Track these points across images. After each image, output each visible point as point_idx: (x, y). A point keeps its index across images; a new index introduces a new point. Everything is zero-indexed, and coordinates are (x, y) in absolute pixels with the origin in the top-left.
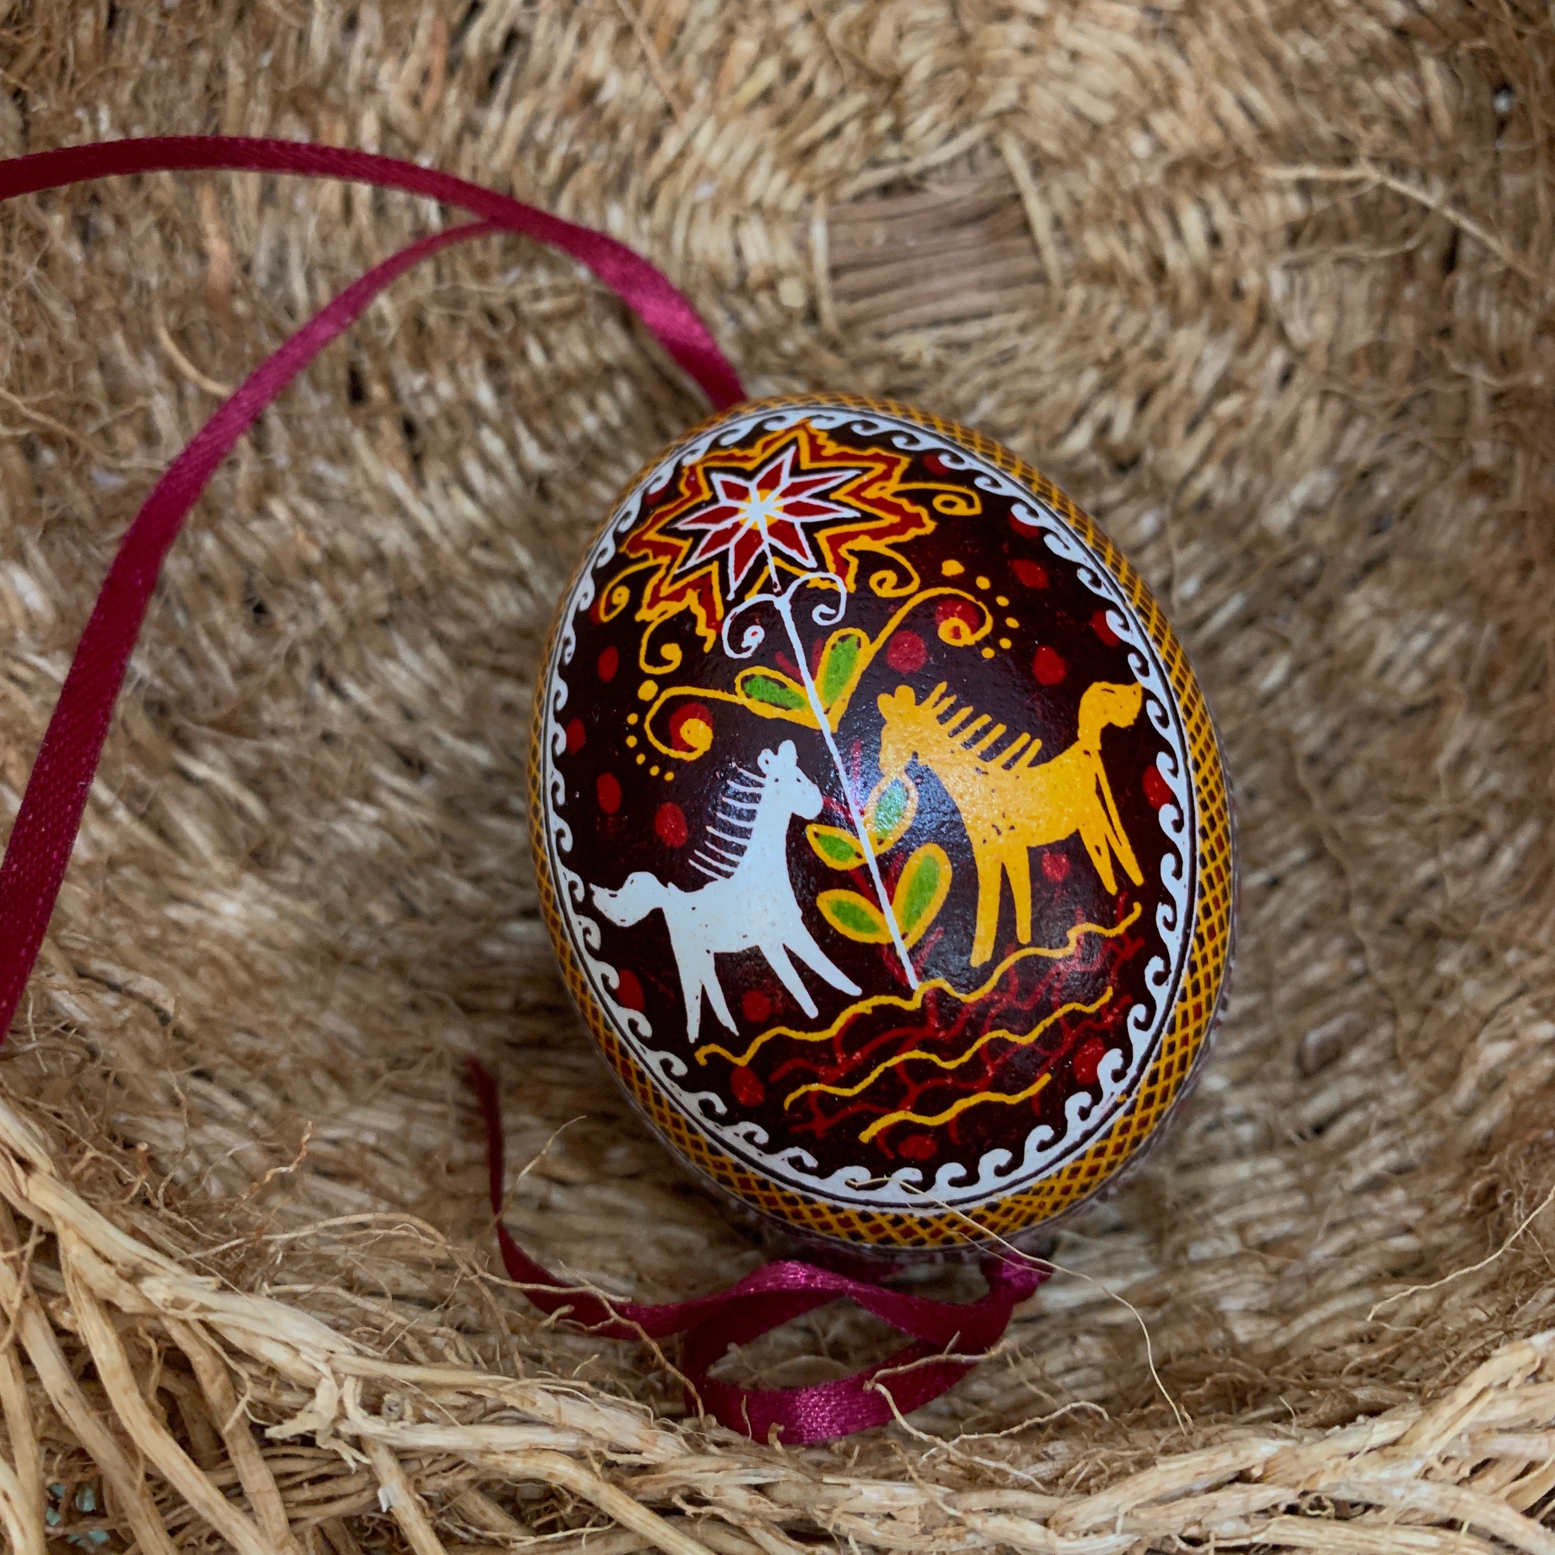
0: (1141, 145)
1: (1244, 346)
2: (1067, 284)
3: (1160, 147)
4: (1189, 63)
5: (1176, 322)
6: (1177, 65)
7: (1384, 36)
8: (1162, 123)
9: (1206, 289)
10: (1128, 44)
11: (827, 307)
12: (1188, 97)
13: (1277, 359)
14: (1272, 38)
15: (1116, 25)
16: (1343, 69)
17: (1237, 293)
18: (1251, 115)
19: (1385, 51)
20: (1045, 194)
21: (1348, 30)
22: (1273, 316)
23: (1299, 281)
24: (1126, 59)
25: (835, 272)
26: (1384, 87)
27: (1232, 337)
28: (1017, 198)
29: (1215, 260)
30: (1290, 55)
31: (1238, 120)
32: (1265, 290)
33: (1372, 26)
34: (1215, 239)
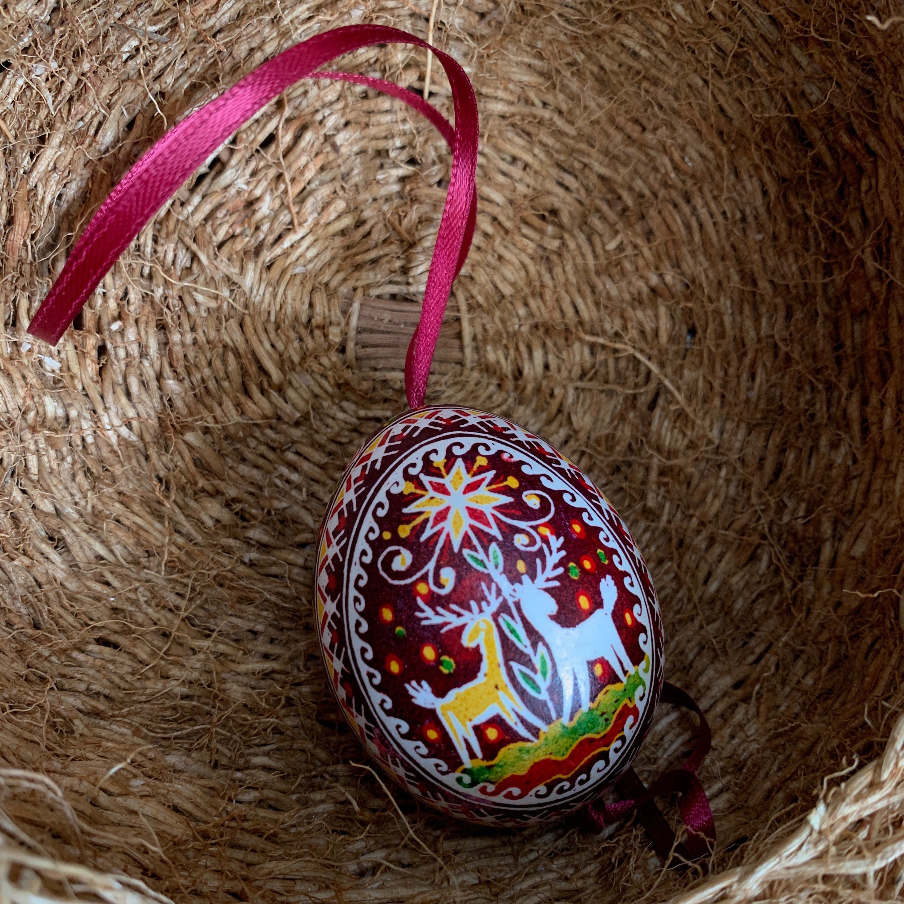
0: (522, 311)
1: (549, 422)
2: (472, 369)
3: (531, 315)
4: (553, 278)
5: (520, 402)
6: (547, 278)
7: (645, 290)
8: (533, 304)
9: (538, 390)
10: (527, 261)
11: (351, 346)
12: (548, 295)
13: (563, 433)
14: (593, 277)
15: (523, 250)
16: (623, 301)
17: (552, 395)
18: (577, 311)
19: (645, 296)
20: (471, 321)
21: (630, 283)
22: (566, 410)
23: (582, 396)
24: (525, 267)
25: (360, 331)
26: (640, 314)
27: (544, 416)
28: (458, 320)
29: (545, 377)
30: (600, 286)
31: (570, 312)
32: (565, 397)
33: (641, 284)
34: (547, 367)
